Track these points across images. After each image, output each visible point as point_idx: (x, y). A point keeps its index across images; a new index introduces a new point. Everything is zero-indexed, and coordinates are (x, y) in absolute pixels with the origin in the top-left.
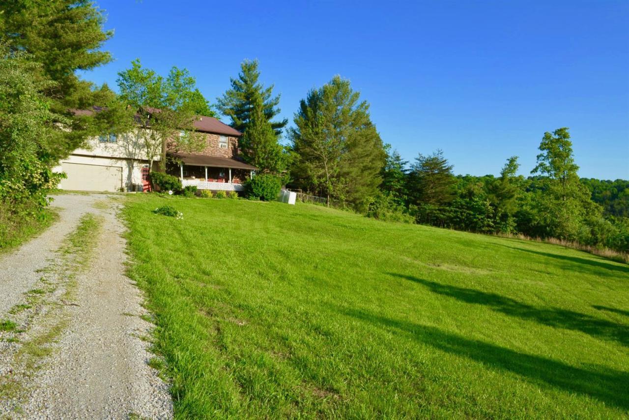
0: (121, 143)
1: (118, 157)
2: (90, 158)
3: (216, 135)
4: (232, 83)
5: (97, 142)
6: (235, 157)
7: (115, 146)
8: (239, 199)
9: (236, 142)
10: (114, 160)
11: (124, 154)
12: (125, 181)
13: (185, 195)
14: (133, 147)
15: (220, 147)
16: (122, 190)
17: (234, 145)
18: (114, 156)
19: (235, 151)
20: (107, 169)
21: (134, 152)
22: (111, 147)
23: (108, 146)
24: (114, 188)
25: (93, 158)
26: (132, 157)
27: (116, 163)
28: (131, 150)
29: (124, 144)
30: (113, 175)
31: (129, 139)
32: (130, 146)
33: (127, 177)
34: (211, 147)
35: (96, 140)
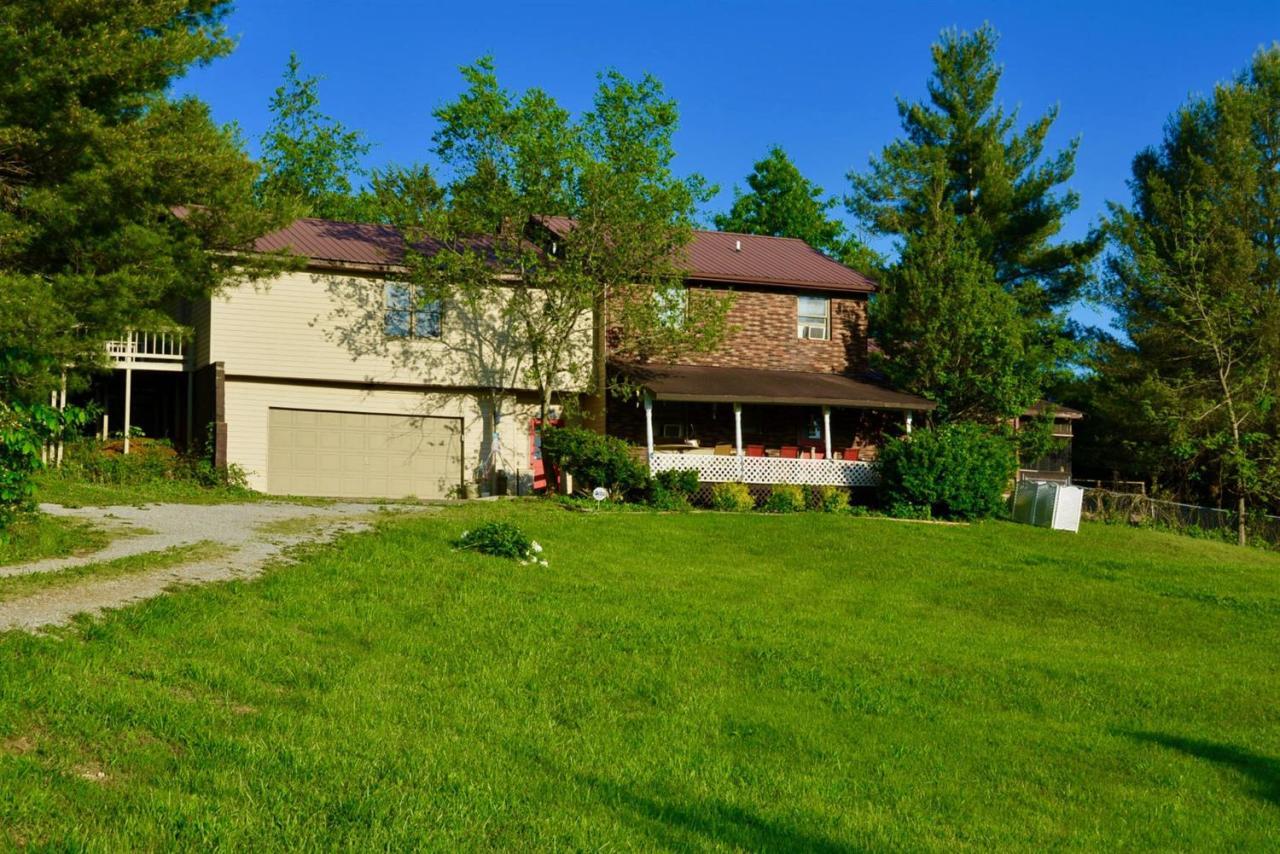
0: (455, 338)
1: (447, 383)
2: (357, 392)
3: (782, 297)
4: (905, 119)
5: (378, 339)
6: (858, 367)
7: (436, 348)
8: (857, 514)
9: (858, 317)
10: (437, 395)
11: (465, 374)
12: (472, 461)
13: (651, 502)
14: (496, 350)
15: (800, 335)
16: (462, 492)
17: (853, 327)
18: (434, 382)
19: (855, 347)
20: (412, 424)
21: (499, 366)
22: (422, 353)
23: (413, 350)
24: (437, 488)
25: (365, 392)
26: (494, 382)
27: (442, 403)
28: (488, 360)
29: (465, 340)
30: (432, 444)
31: (481, 325)
32: (484, 348)
33: (479, 448)
34: (767, 336)
35: (374, 332)
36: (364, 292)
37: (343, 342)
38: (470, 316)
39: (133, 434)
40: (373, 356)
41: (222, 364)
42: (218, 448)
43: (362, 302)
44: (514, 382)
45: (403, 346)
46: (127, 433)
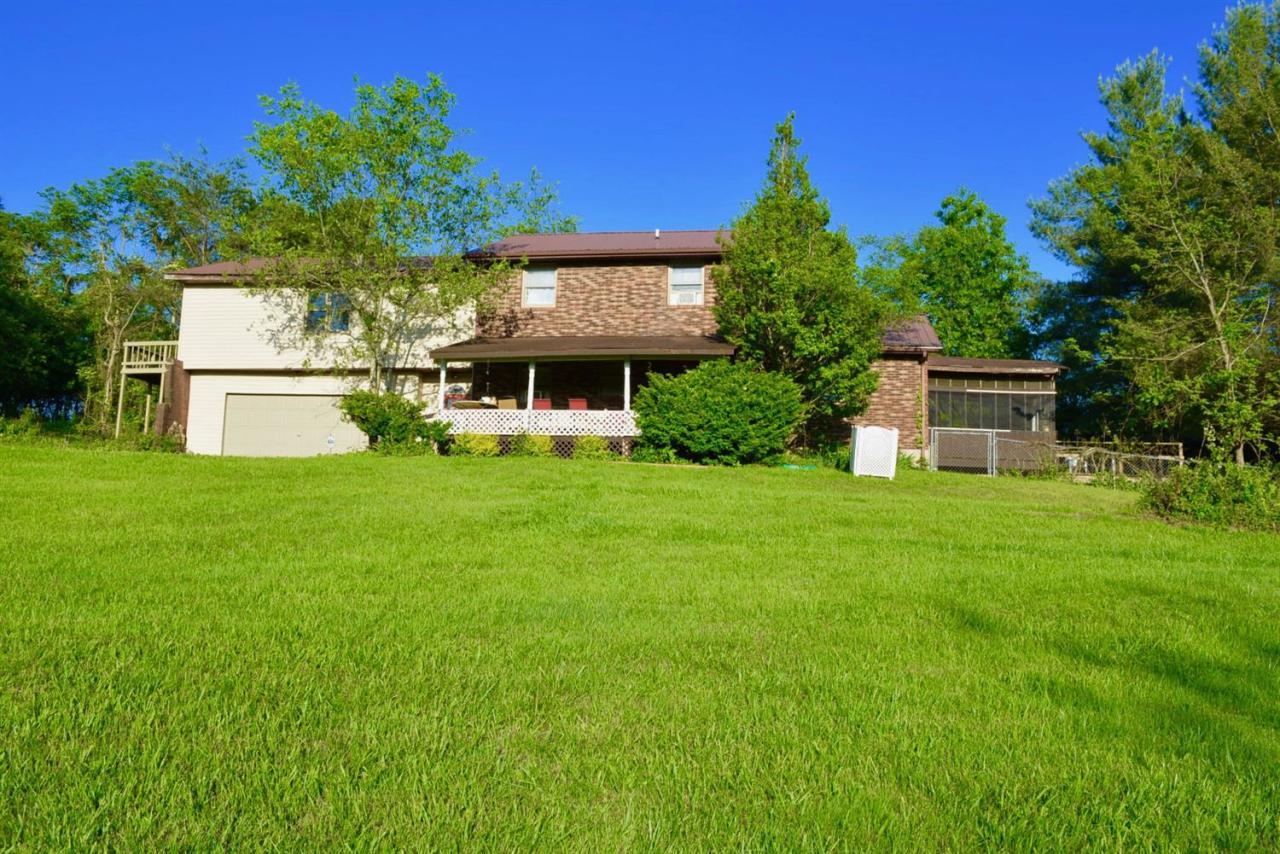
0: (357, 330)
3: (652, 268)
5: (298, 336)
7: (342, 339)
11: (365, 359)
14: (392, 338)
15: (671, 302)
21: (393, 351)
22: (331, 345)
23: (324, 342)
25: (297, 378)
26: (389, 363)
34: (633, 305)
35: (295, 331)
36: (289, 300)
37: (270, 340)
40: (293, 350)
43: (287, 308)
44: (405, 363)
45: (317, 340)
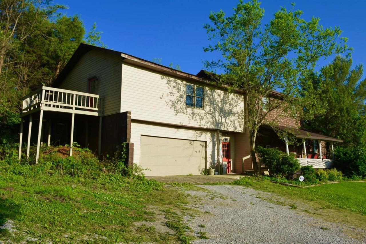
0: (207, 108)
1: (205, 127)
2: (173, 129)
6: (302, 127)
9: (301, 111)
10: (199, 132)
12: (209, 159)
14: (219, 115)
16: (207, 172)
18: (202, 126)
19: (301, 121)
20: (190, 143)
22: (198, 114)
23: (195, 112)
24: (198, 170)
25: (176, 129)
26: (219, 127)
27: (200, 135)
28: (217, 118)
29: (211, 110)
30: (196, 152)
31: (215, 104)
32: (216, 114)
33: (211, 154)
34: (286, 116)
35: (183, 103)
36: (179, 86)
37: (172, 107)
38: (212, 100)
39: (74, 146)
40: (182, 114)
41: (130, 113)
42: (130, 156)
43: (179, 90)
44: (224, 128)
45: (192, 110)
46: (71, 146)
